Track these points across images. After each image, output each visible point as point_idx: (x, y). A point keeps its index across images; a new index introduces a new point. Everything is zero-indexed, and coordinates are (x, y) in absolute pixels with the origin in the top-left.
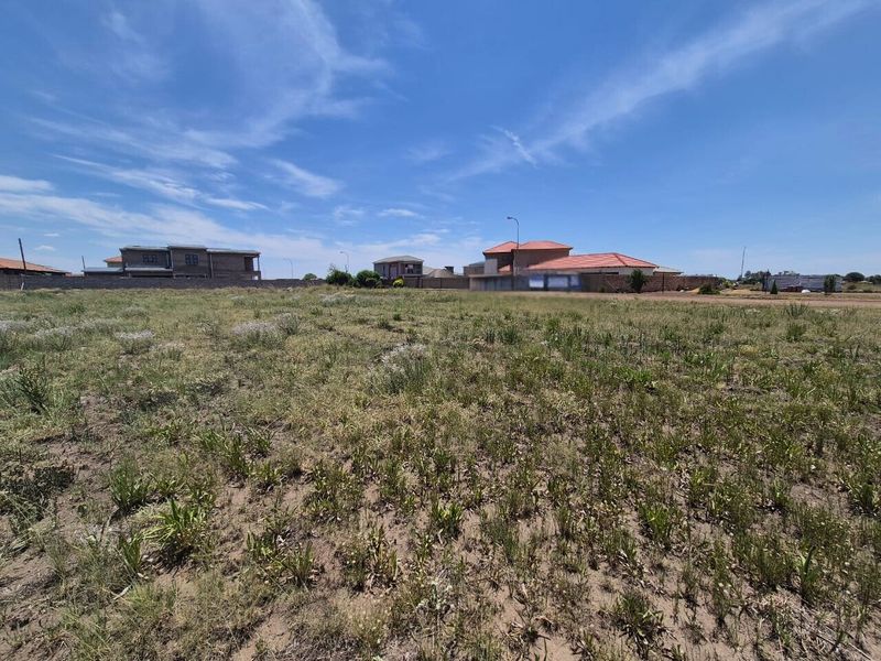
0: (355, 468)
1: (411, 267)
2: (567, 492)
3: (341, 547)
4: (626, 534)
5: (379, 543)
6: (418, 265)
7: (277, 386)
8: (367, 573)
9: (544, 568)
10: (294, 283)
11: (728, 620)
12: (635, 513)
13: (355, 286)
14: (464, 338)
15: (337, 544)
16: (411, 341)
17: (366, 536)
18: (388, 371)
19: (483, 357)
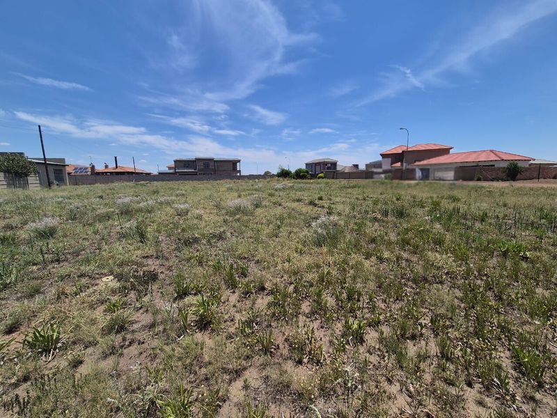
0: (296, 290)
1: (330, 165)
2: (447, 328)
3: (288, 336)
4: (499, 367)
5: (312, 338)
6: (334, 164)
8: (304, 354)
9: (428, 377)
10: (258, 177)
12: (508, 353)
13: (294, 178)
14: (366, 212)
15: (287, 334)
16: (330, 213)
17: (304, 333)
18: (316, 232)
19: (380, 226)
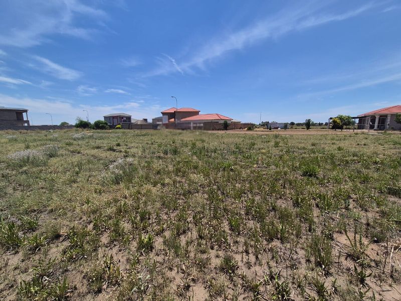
0: (96, 227)
1: (125, 119)
2: (201, 219)
3: (87, 273)
4: (224, 232)
5: (110, 264)
6: (129, 118)
7: (42, 188)
8: (103, 282)
9: (192, 255)
11: (259, 256)
13: (94, 129)
14: (154, 153)
15: (85, 271)
16: (125, 157)
17: (102, 263)
18: (113, 173)
19: (163, 162)
